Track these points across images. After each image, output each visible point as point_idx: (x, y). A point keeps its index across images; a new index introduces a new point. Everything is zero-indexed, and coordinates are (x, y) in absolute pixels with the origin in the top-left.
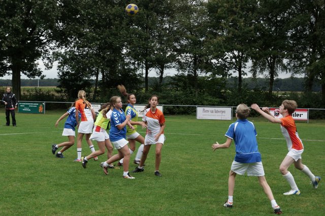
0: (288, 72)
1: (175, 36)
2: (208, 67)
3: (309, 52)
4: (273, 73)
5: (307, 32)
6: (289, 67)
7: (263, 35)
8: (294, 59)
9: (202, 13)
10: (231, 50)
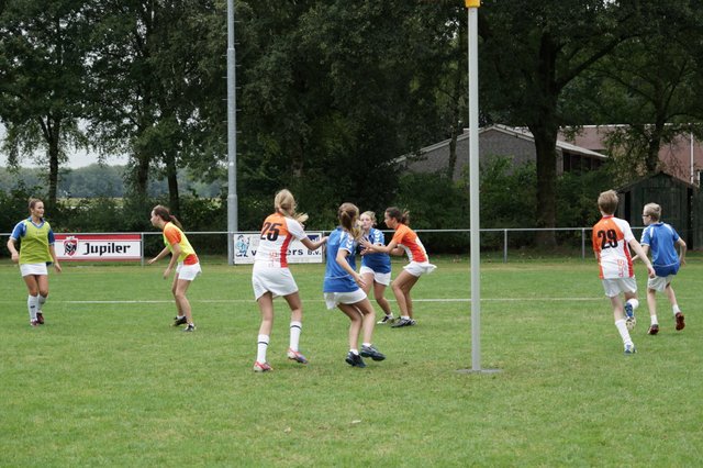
0: (91, 150)
3: (136, 104)
4: (55, 155)
5: (130, 57)
6: (92, 139)
7: (30, 64)
8: (104, 119)
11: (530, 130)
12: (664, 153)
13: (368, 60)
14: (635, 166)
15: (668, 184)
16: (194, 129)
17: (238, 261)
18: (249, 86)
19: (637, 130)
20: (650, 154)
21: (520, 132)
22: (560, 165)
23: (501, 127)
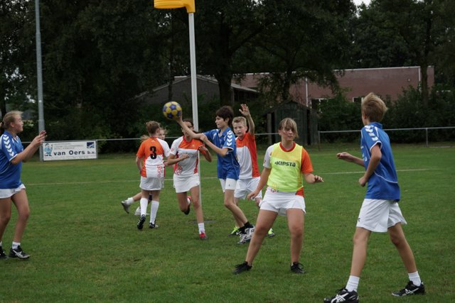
11: (216, 78)
12: (292, 90)
13: (120, 39)
14: (276, 97)
15: (295, 108)
17: (46, 158)
18: (48, 55)
19: (277, 77)
20: (284, 90)
21: (210, 79)
23: (199, 76)
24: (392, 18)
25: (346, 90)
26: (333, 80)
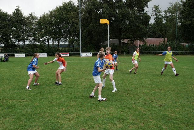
0: (63, 42)
1: (28, 32)
2: (39, 41)
3: (68, 36)
4: (58, 43)
5: (68, 30)
7: (55, 31)
8: (64, 38)
9: (36, 24)
10: (46, 36)
11: (118, 40)
12: (135, 42)
13: (97, 31)
14: (131, 44)
16: (76, 39)
17: (81, 56)
18: (82, 34)
19: (131, 40)
20: (133, 43)
22: (122, 44)
23: (114, 39)
24: (158, 27)
25: (147, 43)
26: (144, 41)
